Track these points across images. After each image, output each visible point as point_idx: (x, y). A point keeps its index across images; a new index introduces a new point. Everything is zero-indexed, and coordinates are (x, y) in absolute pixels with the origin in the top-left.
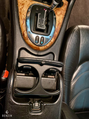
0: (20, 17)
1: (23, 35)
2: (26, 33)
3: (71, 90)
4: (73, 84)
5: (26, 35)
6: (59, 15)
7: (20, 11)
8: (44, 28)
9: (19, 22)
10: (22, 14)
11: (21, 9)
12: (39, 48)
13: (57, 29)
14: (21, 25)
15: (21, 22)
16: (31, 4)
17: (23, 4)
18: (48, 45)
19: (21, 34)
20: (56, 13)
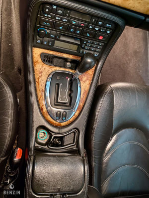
0: (37, 88)
1: (41, 110)
2: (45, 108)
3: (104, 169)
4: (105, 160)
5: (45, 110)
6: (85, 82)
7: (37, 80)
8: (67, 101)
9: (36, 94)
10: (40, 85)
11: (38, 78)
12: (61, 124)
13: (82, 99)
14: (39, 98)
15: (39, 94)
16: (50, 71)
17: (41, 73)
18: (71, 120)
19: (39, 108)
20: (82, 79)
